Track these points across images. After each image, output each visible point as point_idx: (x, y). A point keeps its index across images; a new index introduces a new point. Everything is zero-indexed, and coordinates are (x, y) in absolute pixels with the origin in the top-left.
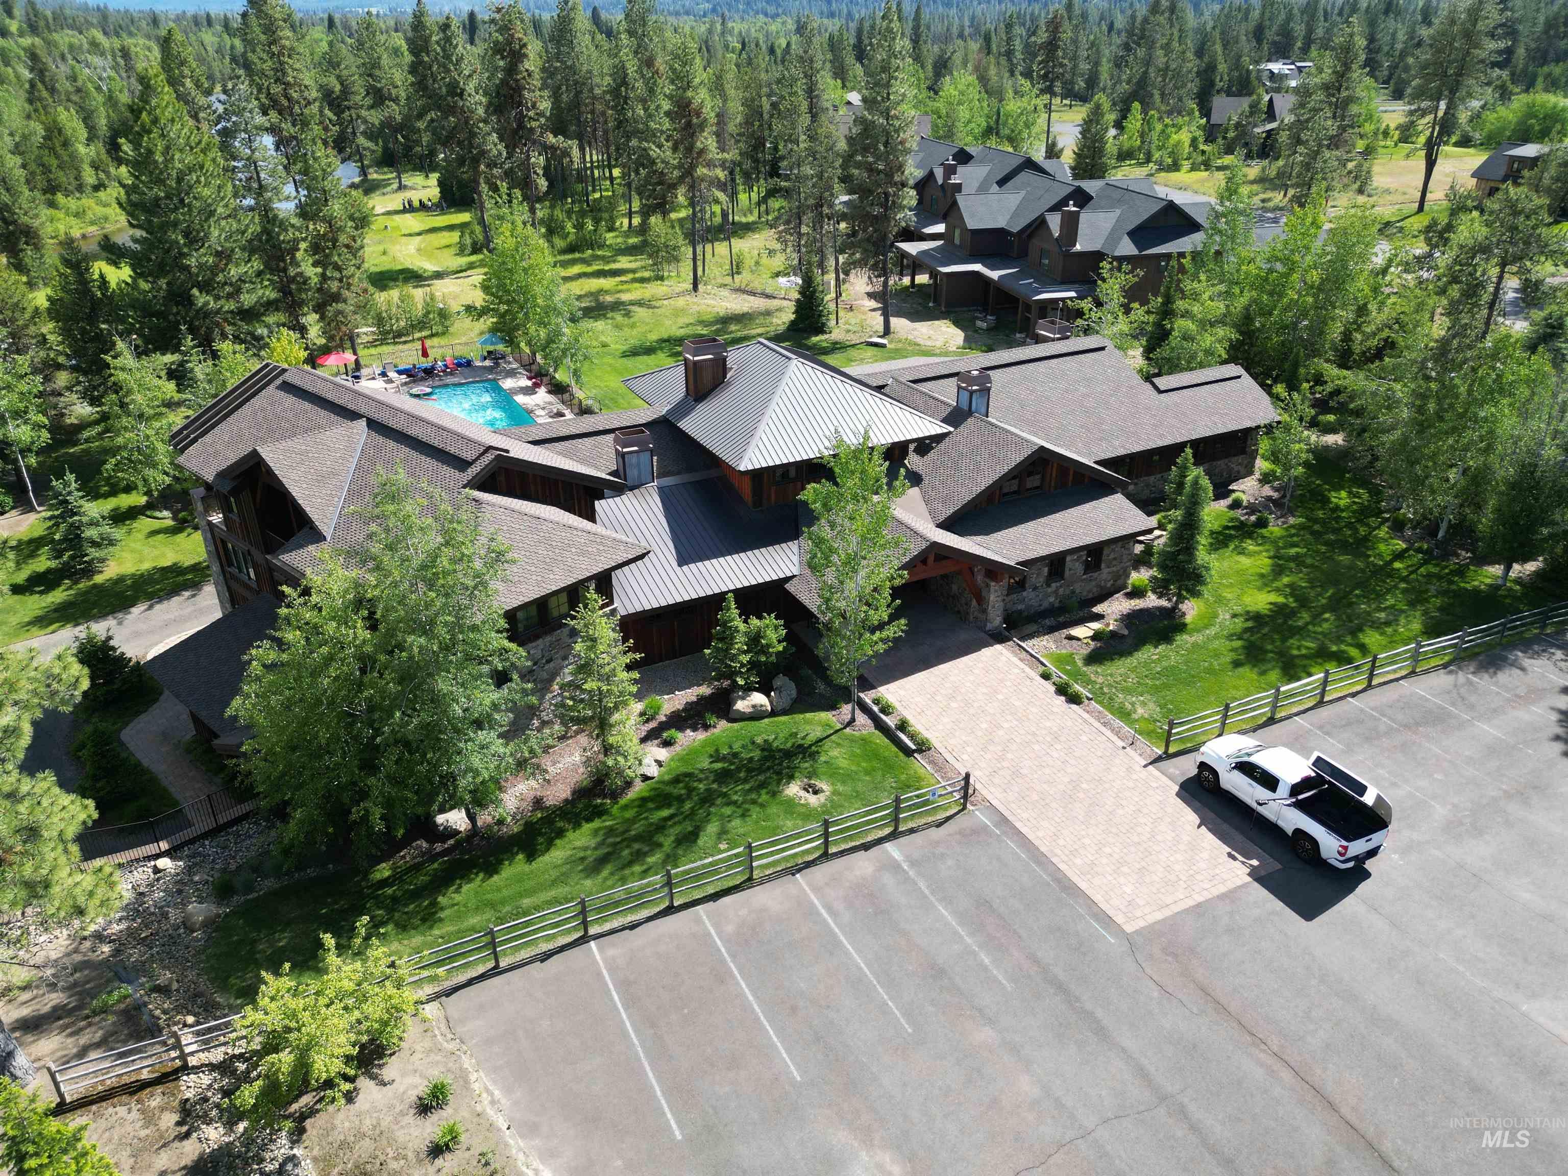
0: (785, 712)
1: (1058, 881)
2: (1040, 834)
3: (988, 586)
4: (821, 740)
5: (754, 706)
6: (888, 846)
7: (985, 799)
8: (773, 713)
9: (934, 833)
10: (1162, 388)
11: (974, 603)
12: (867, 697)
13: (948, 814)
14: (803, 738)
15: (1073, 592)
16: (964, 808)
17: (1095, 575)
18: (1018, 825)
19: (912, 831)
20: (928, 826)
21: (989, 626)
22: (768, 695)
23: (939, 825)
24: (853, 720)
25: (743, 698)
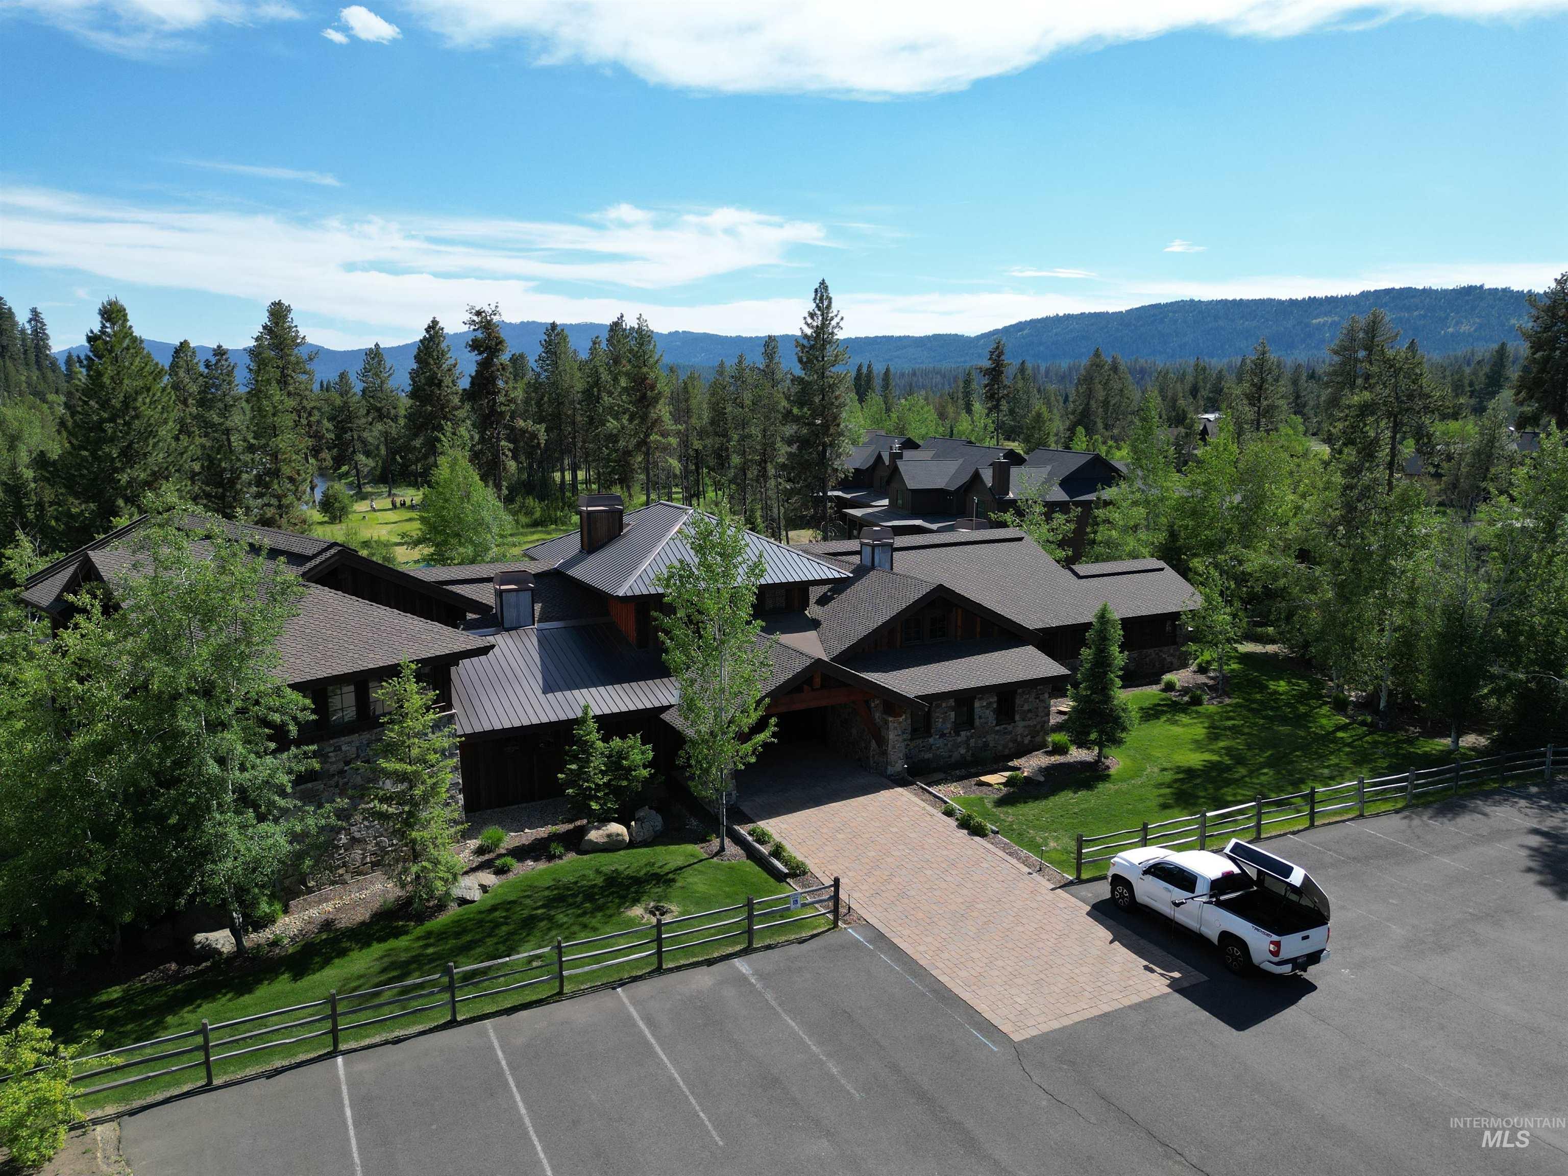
0: (645, 844)
1: (934, 991)
2: (922, 948)
3: (886, 723)
4: (681, 868)
5: (609, 836)
6: (737, 962)
7: (860, 918)
8: (632, 845)
9: (795, 949)
10: (1081, 574)
11: (874, 744)
12: (743, 830)
13: (815, 932)
14: (661, 867)
15: (986, 744)
16: (835, 925)
17: (1010, 728)
18: (896, 941)
19: (769, 947)
20: (790, 942)
21: (890, 770)
22: (628, 827)
23: (802, 941)
24: (722, 849)
25: (598, 828)
